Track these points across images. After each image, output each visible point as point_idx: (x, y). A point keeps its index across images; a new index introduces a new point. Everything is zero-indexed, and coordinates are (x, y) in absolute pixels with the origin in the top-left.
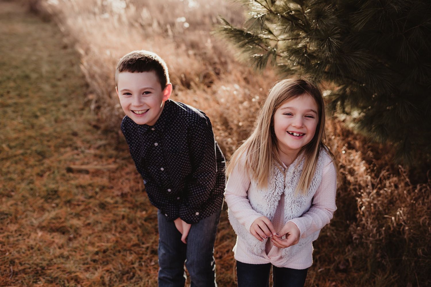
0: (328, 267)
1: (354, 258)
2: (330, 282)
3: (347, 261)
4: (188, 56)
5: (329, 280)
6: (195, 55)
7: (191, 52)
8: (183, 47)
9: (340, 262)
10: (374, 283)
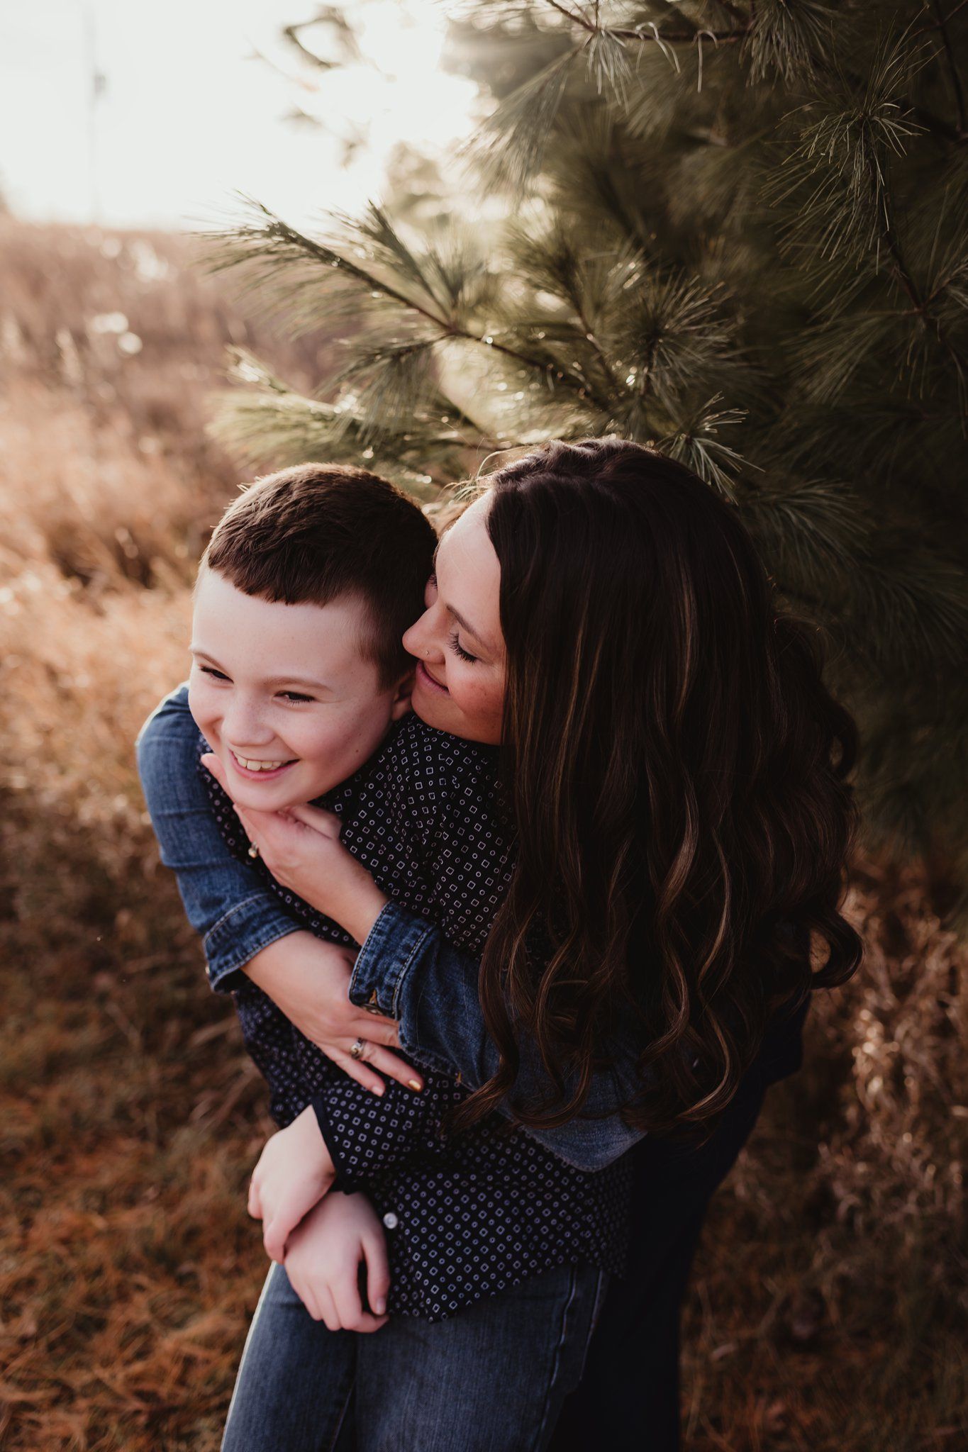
0: (745, 1333)
1: (843, 1281)
2: (762, 1401)
3: (815, 1295)
4: (141, 457)
5: (759, 1392)
6: (167, 453)
7: (151, 445)
8: (122, 425)
9: (787, 1304)
10: (931, 1387)
